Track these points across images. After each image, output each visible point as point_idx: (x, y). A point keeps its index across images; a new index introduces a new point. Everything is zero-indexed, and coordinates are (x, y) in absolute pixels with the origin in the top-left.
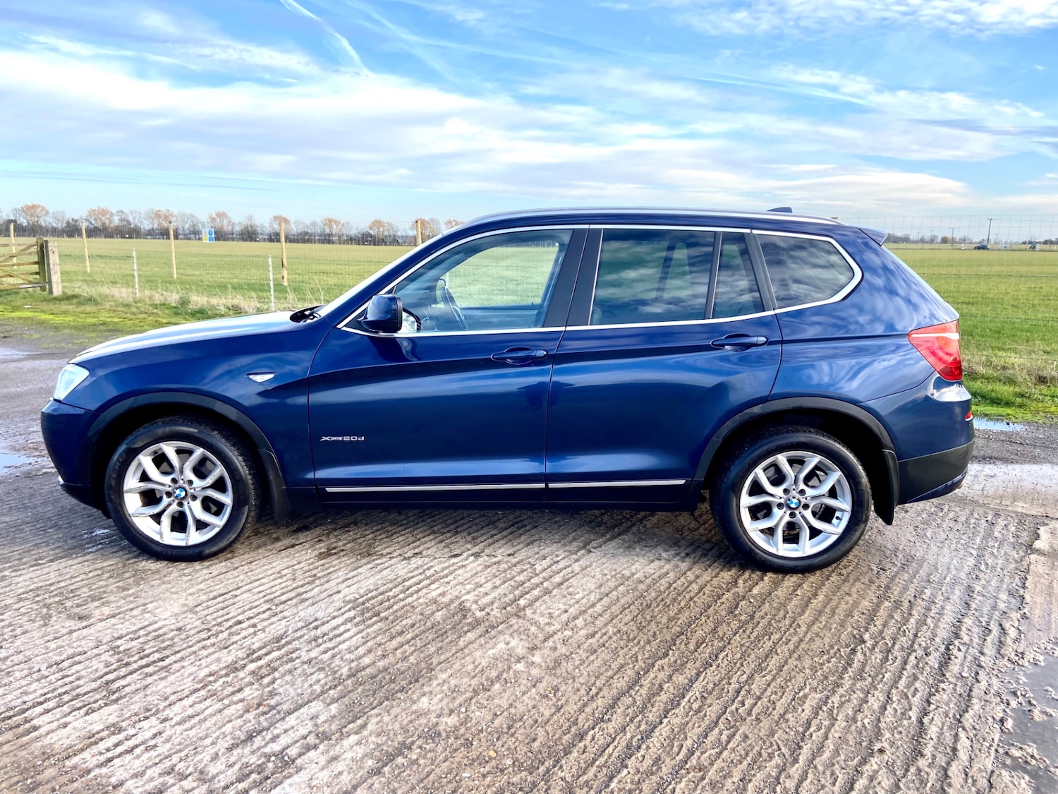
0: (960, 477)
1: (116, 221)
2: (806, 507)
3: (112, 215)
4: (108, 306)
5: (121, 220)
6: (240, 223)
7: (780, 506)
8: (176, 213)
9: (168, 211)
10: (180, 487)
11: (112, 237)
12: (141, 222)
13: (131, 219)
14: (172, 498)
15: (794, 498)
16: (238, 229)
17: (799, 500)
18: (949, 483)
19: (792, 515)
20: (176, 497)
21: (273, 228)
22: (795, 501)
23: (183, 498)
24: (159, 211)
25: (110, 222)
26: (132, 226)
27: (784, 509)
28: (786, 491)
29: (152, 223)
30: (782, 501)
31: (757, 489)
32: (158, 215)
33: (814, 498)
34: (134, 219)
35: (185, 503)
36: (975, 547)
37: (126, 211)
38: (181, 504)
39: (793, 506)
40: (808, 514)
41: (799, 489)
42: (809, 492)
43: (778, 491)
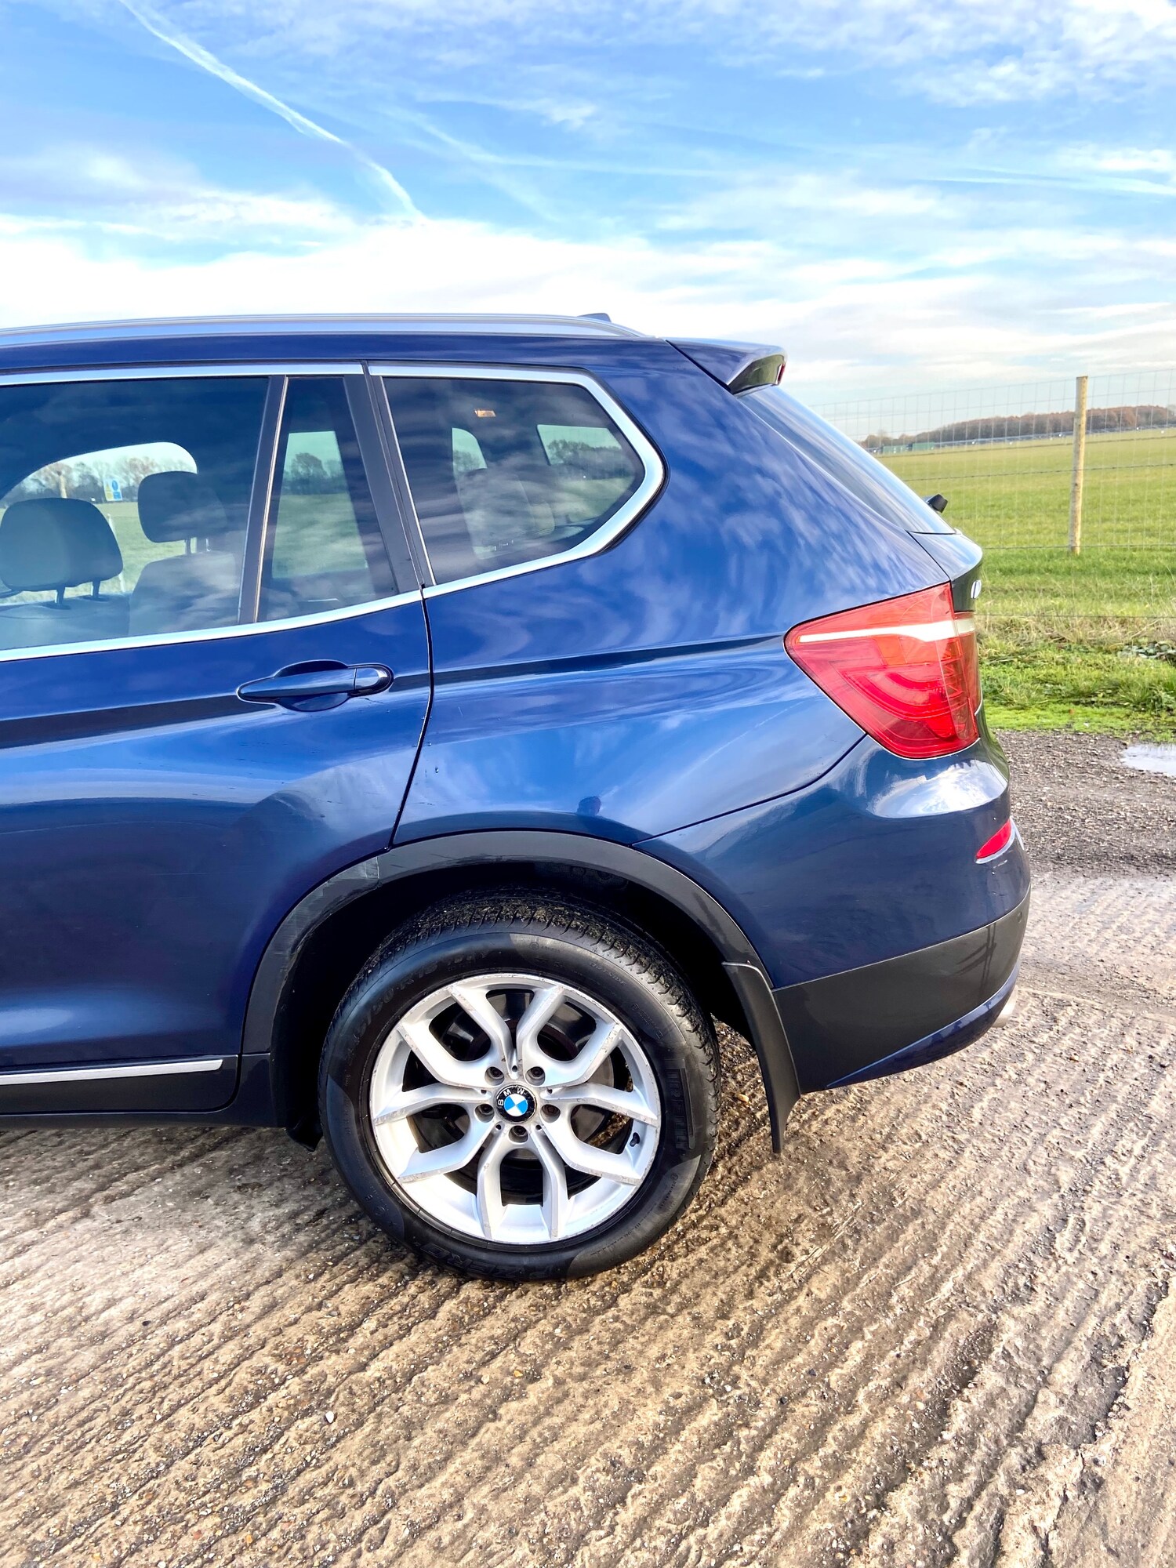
0: (981, 1010)
2: (552, 1112)
7: (485, 1111)
15: (514, 1090)
17: (527, 1095)
18: (947, 1029)
19: (519, 1133)
22: (517, 1098)
27: (496, 1119)
28: (494, 1073)
30: (487, 1099)
33: (570, 1088)
36: (1079, 1154)
39: (515, 1112)
40: (560, 1130)
41: (526, 1068)
42: (557, 1073)
43: (473, 1074)
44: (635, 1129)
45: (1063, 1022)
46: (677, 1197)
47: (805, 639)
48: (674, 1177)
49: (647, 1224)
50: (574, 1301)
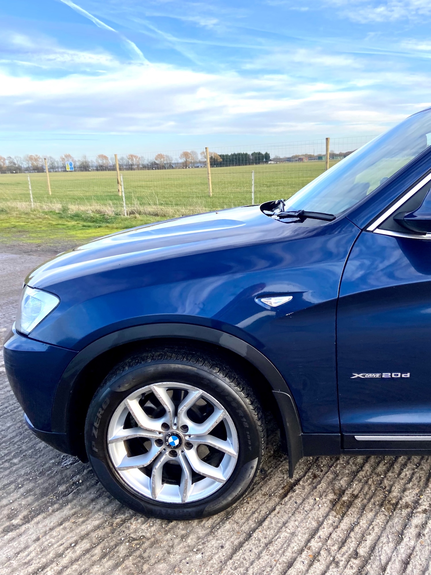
1: (7, 163)
3: (4, 160)
5: (10, 162)
6: (79, 161)
8: (41, 157)
9: (37, 156)
11: (5, 173)
12: (22, 163)
13: (16, 162)
16: (78, 164)
21: (99, 162)
24: (32, 156)
25: (4, 164)
26: (17, 166)
29: (28, 163)
32: (31, 158)
34: (17, 161)
37: (13, 157)
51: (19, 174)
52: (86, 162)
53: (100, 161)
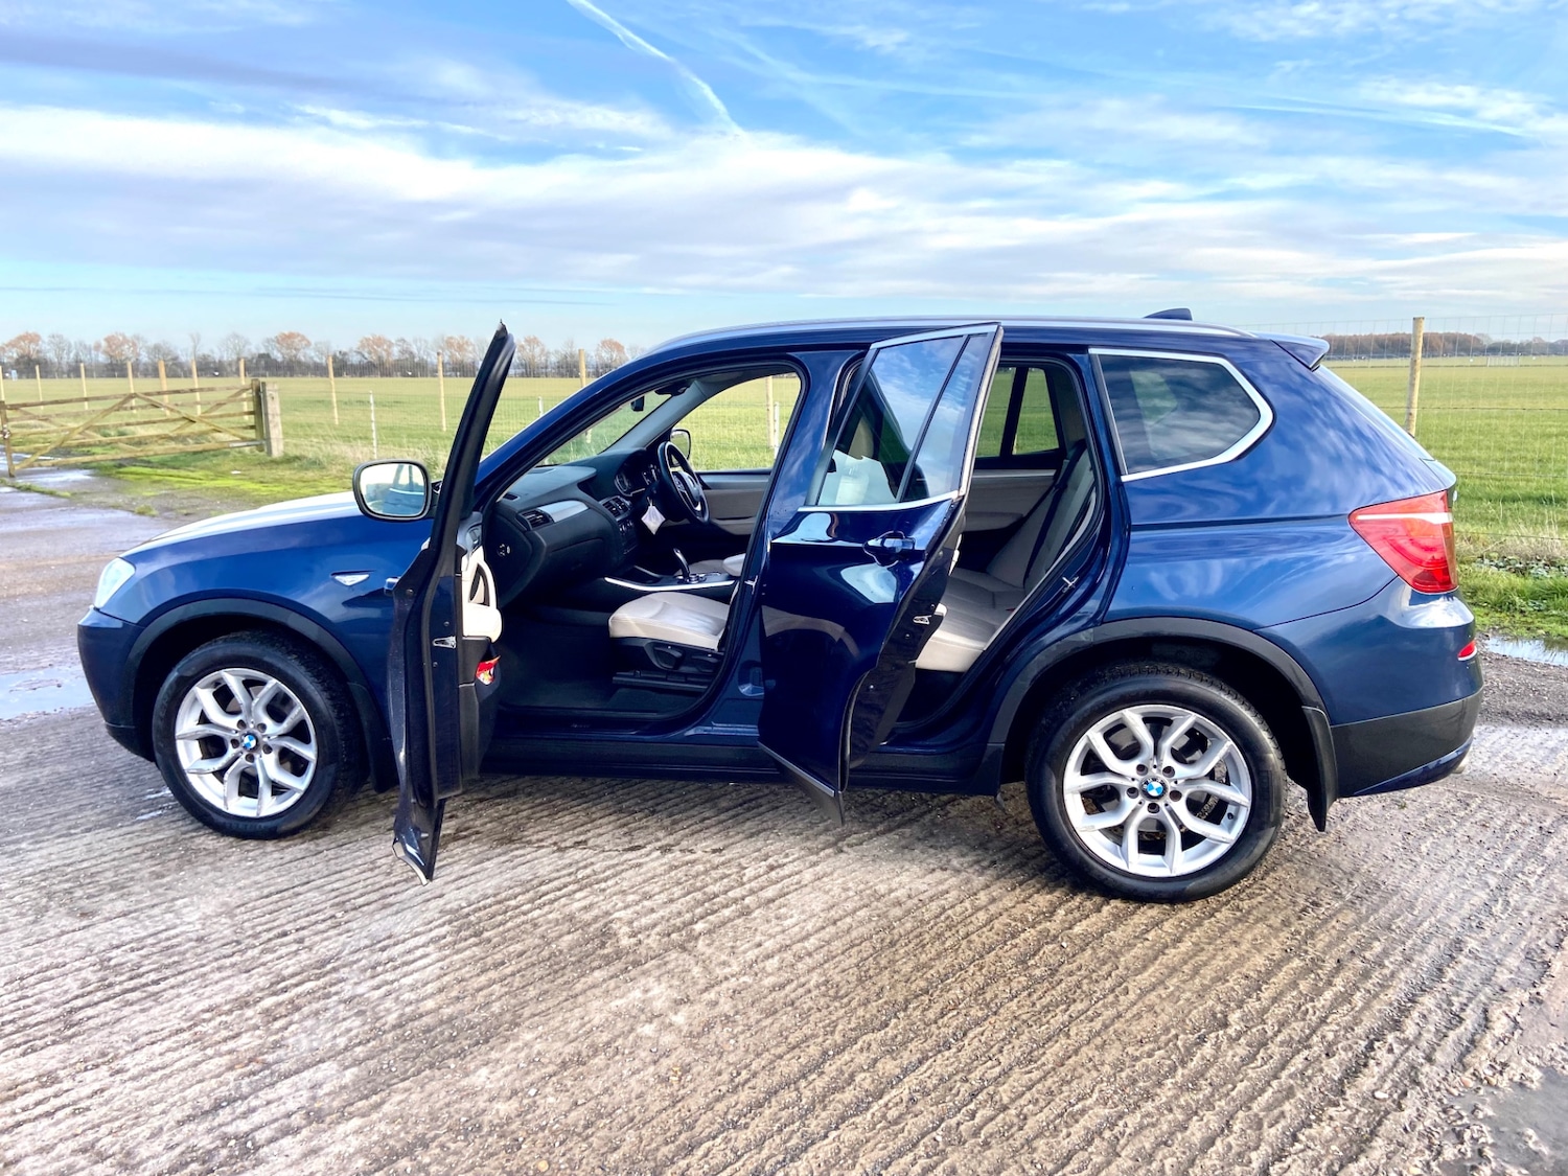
0: (1453, 754)
1: (396, 353)
2: (1176, 795)
3: (390, 345)
4: (334, 471)
5: (403, 352)
6: (557, 352)
7: (1132, 792)
8: (472, 340)
9: (463, 338)
10: (248, 734)
11: (389, 375)
12: (428, 354)
13: (414, 350)
14: (240, 749)
15: (1154, 780)
16: (553, 359)
17: (1163, 784)
19: (1153, 807)
20: (245, 747)
21: (601, 357)
22: (1156, 785)
23: (254, 749)
24: (452, 338)
25: (389, 354)
26: (416, 360)
27: (1140, 798)
28: (1141, 768)
29: (442, 355)
30: (1135, 784)
31: (1092, 764)
32: (449, 343)
33: (1189, 781)
34: (419, 350)
35: (257, 756)
37: (409, 339)
38: (250, 758)
39: (1154, 793)
40: (1180, 807)
41: (1164, 766)
42: (1182, 771)
43: (1129, 768)
44: (1231, 809)
45: (1474, 806)
46: (1258, 851)
47: (1360, 518)
48: (1258, 838)
49: (1238, 866)
50: (1186, 913)
51: (419, 379)
52: (572, 356)
53: (604, 354)
